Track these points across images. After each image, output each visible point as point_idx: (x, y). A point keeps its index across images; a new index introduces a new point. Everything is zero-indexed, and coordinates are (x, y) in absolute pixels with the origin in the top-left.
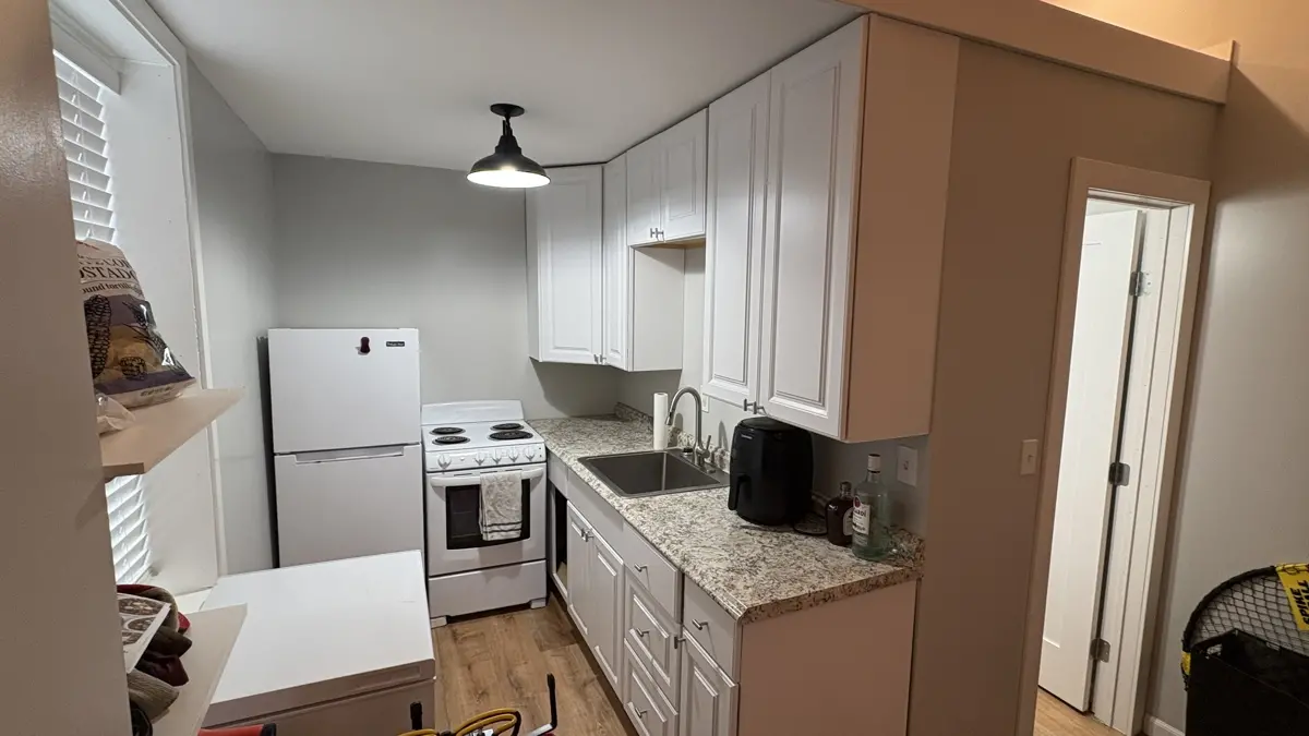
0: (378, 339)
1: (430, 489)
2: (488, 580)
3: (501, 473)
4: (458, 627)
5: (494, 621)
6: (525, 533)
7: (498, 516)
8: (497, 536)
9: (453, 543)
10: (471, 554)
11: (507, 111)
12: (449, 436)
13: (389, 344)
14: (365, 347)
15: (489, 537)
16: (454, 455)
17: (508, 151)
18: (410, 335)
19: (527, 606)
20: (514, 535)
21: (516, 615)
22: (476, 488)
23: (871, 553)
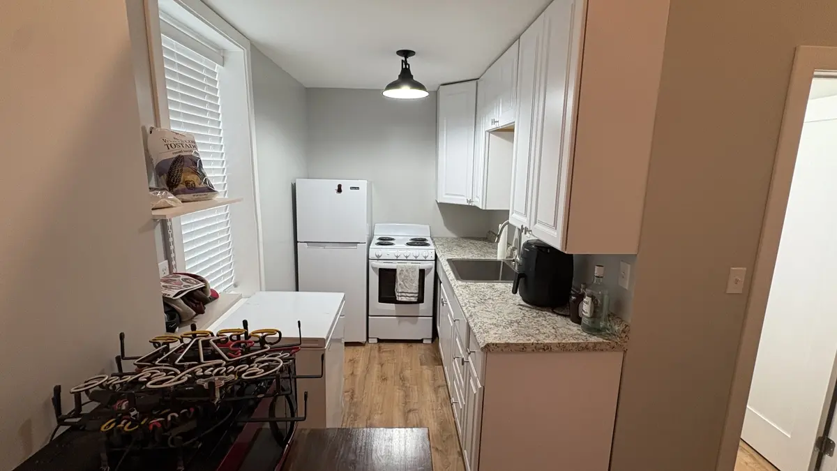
0: (346, 185)
1: (371, 269)
2: (399, 322)
3: (409, 264)
4: (382, 345)
5: (401, 346)
6: (421, 300)
7: (406, 287)
8: (404, 299)
9: (381, 300)
10: (391, 307)
11: (406, 54)
12: (385, 241)
13: (352, 188)
14: (339, 190)
15: (399, 299)
16: (385, 251)
17: (406, 77)
18: (363, 184)
19: (421, 341)
20: (414, 299)
21: (414, 345)
22: (394, 271)
23: (593, 329)
